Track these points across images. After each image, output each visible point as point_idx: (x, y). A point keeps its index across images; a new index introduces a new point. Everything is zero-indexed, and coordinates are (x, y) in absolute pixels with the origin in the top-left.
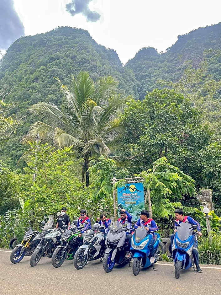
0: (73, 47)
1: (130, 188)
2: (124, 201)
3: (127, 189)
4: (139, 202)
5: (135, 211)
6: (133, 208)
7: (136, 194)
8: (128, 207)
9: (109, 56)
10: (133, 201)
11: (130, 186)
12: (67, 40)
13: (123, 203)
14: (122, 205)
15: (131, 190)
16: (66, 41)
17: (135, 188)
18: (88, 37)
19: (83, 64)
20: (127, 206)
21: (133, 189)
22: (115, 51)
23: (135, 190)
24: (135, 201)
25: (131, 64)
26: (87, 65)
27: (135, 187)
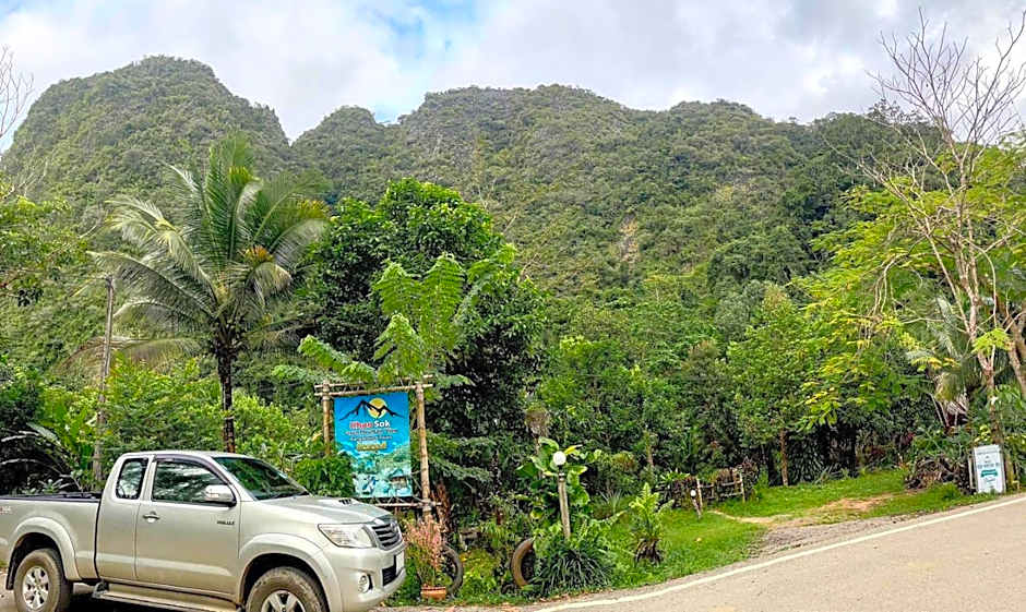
0: (177, 102)
1: (370, 406)
2: (354, 443)
3: (361, 410)
4: (394, 443)
5: (384, 468)
6: (378, 461)
7: (387, 424)
8: (365, 458)
9: (258, 120)
10: (378, 443)
11: (371, 403)
12: (163, 86)
13: (350, 449)
14: (349, 453)
15: (373, 413)
16: (160, 89)
17: (384, 407)
18: (210, 78)
19: (200, 139)
20: (363, 454)
21: (380, 411)
22: (271, 109)
23: (384, 412)
24: (384, 442)
25: (312, 141)
26: (207, 141)
27: (384, 403)
